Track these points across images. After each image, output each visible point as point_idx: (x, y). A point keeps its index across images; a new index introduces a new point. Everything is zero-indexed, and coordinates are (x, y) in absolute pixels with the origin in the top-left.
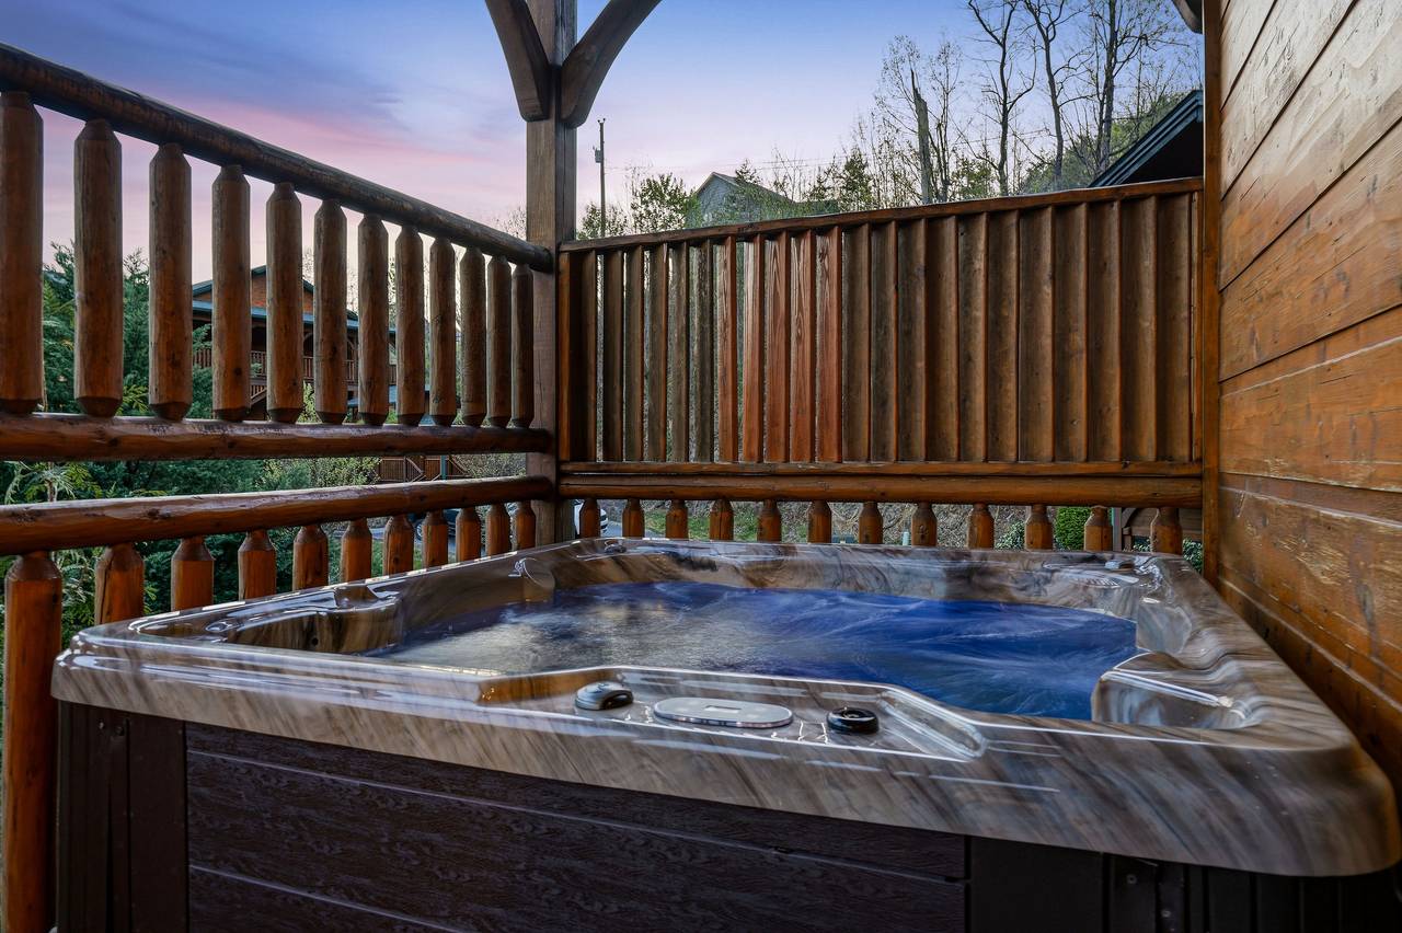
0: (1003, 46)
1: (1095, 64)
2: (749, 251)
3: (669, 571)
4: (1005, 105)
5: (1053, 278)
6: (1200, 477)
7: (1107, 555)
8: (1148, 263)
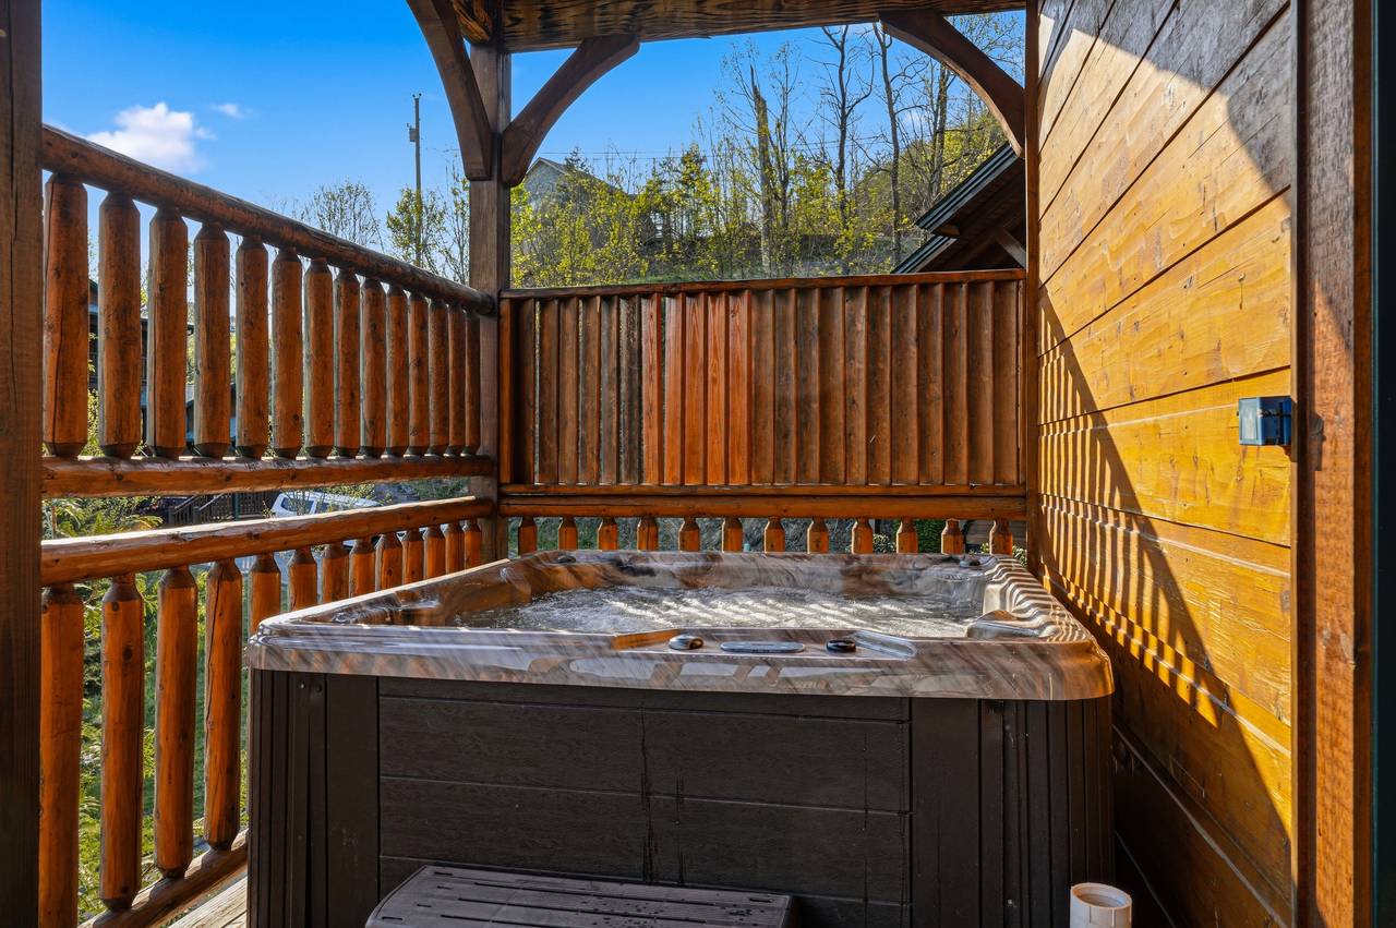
0: (841, 49)
1: (929, 75)
2: (672, 306)
3: (613, 577)
4: (843, 108)
5: (917, 340)
6: (1024, 497)
7: (960, 557)
8: (987, 332)
